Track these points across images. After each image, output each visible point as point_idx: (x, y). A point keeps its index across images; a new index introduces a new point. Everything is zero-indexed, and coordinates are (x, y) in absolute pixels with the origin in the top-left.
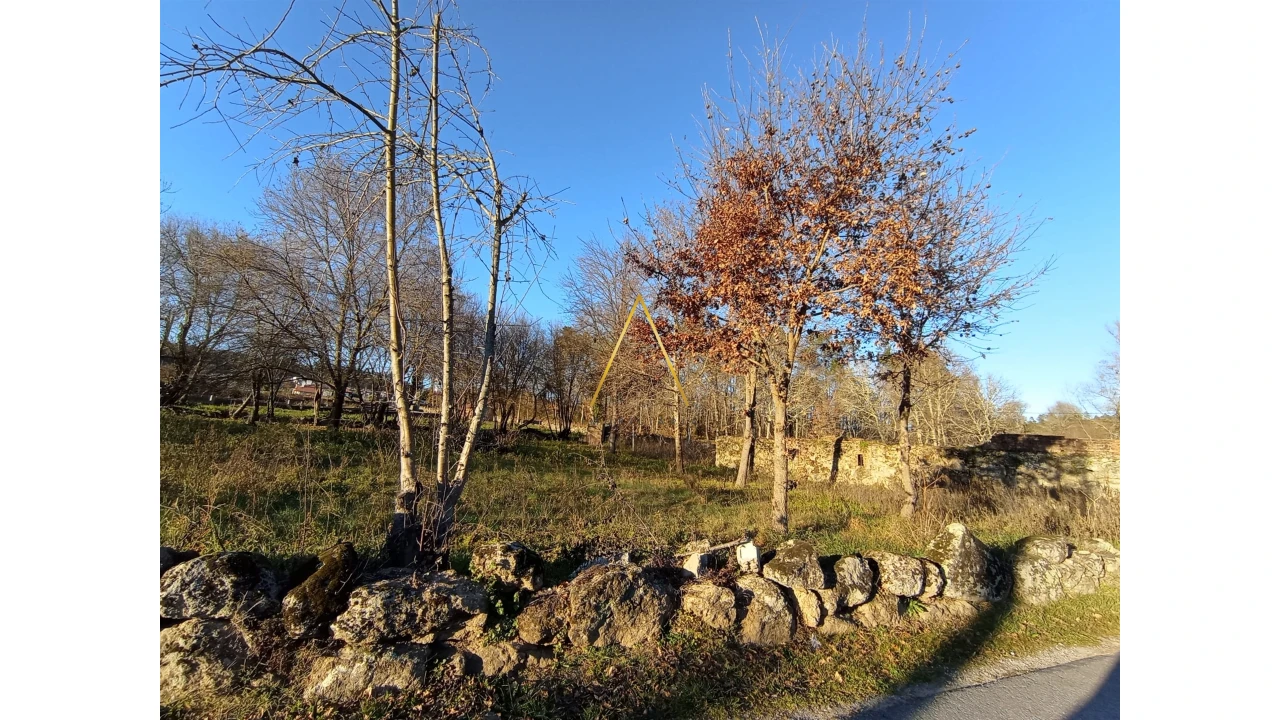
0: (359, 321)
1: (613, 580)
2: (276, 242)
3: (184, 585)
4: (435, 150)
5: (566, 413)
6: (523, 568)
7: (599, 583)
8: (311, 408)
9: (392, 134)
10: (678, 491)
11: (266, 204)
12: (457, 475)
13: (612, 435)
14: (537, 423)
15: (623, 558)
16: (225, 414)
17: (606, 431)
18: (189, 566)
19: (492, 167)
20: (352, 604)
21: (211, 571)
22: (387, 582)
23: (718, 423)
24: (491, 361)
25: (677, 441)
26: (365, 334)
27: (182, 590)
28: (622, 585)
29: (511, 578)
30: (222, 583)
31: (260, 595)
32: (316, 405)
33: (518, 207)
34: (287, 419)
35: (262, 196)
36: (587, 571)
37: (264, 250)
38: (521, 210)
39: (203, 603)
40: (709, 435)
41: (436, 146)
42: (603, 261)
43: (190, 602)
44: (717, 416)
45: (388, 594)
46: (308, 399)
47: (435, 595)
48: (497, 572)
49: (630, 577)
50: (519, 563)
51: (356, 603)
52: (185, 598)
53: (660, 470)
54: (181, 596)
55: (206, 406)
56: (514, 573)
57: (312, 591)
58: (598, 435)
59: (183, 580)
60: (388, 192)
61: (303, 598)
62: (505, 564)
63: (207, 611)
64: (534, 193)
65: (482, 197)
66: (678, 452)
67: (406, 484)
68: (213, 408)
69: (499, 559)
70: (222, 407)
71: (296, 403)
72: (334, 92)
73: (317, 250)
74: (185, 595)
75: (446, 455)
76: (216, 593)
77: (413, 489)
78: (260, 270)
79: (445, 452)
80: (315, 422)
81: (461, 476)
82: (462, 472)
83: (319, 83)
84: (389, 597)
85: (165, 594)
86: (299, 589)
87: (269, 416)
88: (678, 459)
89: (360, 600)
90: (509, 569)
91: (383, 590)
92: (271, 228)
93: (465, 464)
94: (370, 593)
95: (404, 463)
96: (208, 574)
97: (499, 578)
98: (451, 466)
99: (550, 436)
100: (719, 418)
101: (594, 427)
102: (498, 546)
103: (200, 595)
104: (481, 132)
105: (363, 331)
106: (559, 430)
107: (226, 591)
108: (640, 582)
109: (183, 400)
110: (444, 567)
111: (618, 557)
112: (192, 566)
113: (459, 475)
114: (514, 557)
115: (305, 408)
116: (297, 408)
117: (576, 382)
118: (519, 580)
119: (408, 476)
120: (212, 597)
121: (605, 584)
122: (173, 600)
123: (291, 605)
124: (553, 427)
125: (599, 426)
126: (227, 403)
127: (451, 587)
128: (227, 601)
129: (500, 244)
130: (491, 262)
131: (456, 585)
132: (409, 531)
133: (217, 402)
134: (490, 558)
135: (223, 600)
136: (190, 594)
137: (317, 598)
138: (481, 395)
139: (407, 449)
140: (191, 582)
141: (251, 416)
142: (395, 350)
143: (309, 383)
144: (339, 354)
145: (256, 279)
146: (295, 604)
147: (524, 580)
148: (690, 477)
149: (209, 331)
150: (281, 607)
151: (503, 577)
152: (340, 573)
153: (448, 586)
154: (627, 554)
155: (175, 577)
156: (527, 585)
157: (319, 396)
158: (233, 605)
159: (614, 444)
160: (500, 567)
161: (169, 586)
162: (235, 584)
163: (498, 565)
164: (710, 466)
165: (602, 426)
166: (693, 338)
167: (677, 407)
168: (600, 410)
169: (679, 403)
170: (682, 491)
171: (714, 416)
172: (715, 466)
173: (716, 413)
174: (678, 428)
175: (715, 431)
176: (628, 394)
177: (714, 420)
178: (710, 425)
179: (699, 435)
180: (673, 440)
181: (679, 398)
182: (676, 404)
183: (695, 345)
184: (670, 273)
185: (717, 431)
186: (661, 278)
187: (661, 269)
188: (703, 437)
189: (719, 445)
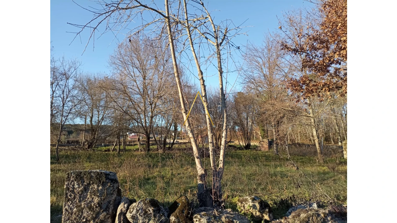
0: (151, 105)
1: (313, 216)
2: (117, 77)
3: (137, 211)
4: (187, 19)
5: (247, 136)
6: (263, 209)
7: (305, 217)
8: (136, 145)
9: (168, 18)
10: (325, 173)
11: (111, 62)
12: (220, 165)
13: (275, 145)
14: (233, 142)
15: (313, 205)
16: (109, 150)
17: (271, 143)
18: (137, 204)
19: (210, 20)
20: (195, 221)
21: (145, 205)
22: (205, 212)
23: (339, 133)
24: (226, 111)
25: (317, 145)
26: (154, 110)
27: (137, 213)
28: (319, 219)
29: (258, 214)
30: (149, 211)
31: (162, 216)
32: (138, 143)
33: (225, 35)
34: (130, 150)
35: (109, 59)
36: (296, 211)
37: (114, 81)
38: (226, 37)
39: (144, 218)
40: (334, 141)
41: (187, 17)
42: (255, 54)
43: (140, 218)
44: (337, 129)
45: (208, 218)
46: (134, 141)
47: (227, 219)
48: (251, 210)
49: (322, 215)
50: (261, 206)
51: (197, 221)
52: (138, 216)
53: (311, 162)
54: (137, 215)
55: (102, 148)
56: (259, 211)
57: (179, 215)
58: (266, 146)
59: (137, 209)
60: (171, 44)
61: (177, 217)
62: (254, 207)
63: (146, 221)
64: (231, 27)
65: (208, 36)
66: (319, 151)
67: (200, 171)
68: (104, 148)
69: (251, 204)
70: (107, 147)
71: (131, 143)
72: (147, 7)
73: (130, 77)
74: (138, 214)
75: (214, 156)
76: (148, 214)
77: (204, 173)
78: (113, 89)
79: (213, 155)
80: (140, 150)
81: (222, 166)
82: (222, 164)
83: (142, 5)
84: (209, 219)
85: (132, 214)
86: (174, 214)
87: (124, 150)
88: (319, 156)
89: (198, 220)
90: (257, 209)
91: (205, 216)
92: (115, 71)
93: (222, 160)
94: (201, 217)
95: (197, 161)
96: (144, 207)
97: (252, 213)
98: (217, 162)
99: (240, 148)
100: (339, 130)
101: (263, 142)
102: (249, 198)
103: (143, 215)
104: (203, 4)
105: (153, 109)
106: (244, 145)
107: (151, 214)
108: (329, 218)
109: (95, 146)
110: (225, 207)
111: (311, 205)
112: (139, 204)
113: (221, 165)
114: (258, 203)
115: (135, 145)
116: (132, 145)
117: (249, 120)
118: (262, 215)
119: (200, 167)
120: (147, 216)
121: (309, 218)
122: (135, 217)
123: (173, 220)
124: (241, 144)
125: (266, 140)
126: (108, 145)
127: (233, 216)
128: (152, 218)
129: (220, 56)
130: (217, 64)
131: (234, 215)
132: (207, 191)
133: (105, 146)
134: (246, 204)
135: (151, 217)
136: (140, 214)
137: (182, 218)
138: (224, 128)
139: (197, 155)
140: (139, 210)
141: (118, 150)
142: (184, 112)
143: (133, 134)
144: (145, 121)
145: (113, 94)
146: (175, 220)
147: (264, 215)
148: (331, 165)
149: (99, 118)
150: (170, 221)
151: (254, 213)
152: (187, 208)
153: (231, 216)
154: (315, 204)
155: (133, 208)
156: (266, 217)
157: (139, 139)
158: (154, 219)
160: (252, 208)
161: (132, 211)
162: (154, 211)
163: (251, 207)
164: (341, 158)
165: (267, 141)
166: (327, 84)
167: (314, 125)
168: (264, 132)
169: (315, 123)
170: (328, 173)
171: (335, 130)
172: (344, 158)
173: (337, 127)
174: (316, 138)
175: (338, 138)
176: (283, 121)
177: (336, 132)
178: (333, 135)
179: (327, 142)
180: (315, 145)
181: (314, 120)
182: (313, 124)
183: (328, 87)
184: (308, 50)
185: (339, 138)
186: (302, 54)
187: (302, 49)
188: (330, 142)
189: (344, 146)
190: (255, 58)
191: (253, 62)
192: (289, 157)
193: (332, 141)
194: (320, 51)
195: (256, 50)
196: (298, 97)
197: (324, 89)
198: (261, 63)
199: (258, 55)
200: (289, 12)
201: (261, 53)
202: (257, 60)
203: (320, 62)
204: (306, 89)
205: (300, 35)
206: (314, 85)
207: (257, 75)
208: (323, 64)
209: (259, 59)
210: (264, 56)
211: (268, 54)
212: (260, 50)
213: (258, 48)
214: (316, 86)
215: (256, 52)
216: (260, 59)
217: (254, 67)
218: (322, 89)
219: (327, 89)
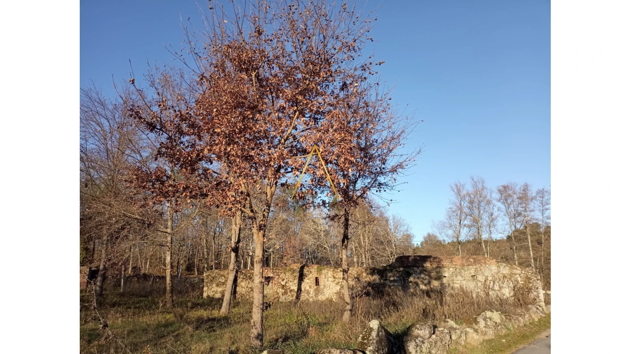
10: (167, 325)
13: (99, 278)
17: (93, 275)
23: (207, 259)
25: (168, 278)
40: (198, 271)
42: (99, 110)
44: (206, 253)
53: (151, 306)
58: (83, 279)
66: (168, 288)
88: (168, 295)
100: (208, 254)
125: (85, 269)
148: (180, 310)
159: (101, 287)
164: (199, 298)
165: (88, 270)
166: (189, 187)
167: (170, 247)
168: (86, 254)
169: (172, 244)
170: (171, 324)
171: (203, 254)
172: (202, 298)
173: (205, 250)
174: (169, 266)
175: (204, 267)
176: (119, 237)
177: (203, 257)
178: (199, 262)
179: (188, 271)
180: (164, 278)
181: (172, 239)
182: (168, 244)
183: (191, 192)
184: (171, 131)
185: (206, 266)
186: (162, 134)
187: (163, 126)
188: (192, 272)
189: (206, 279)
190: (97, 117)
191: (91, 122)
192: (94, 306)
193: (196, 270)
194: (187, 138)
195: (103, 104)
196: (145, 199)
197: (184, 194)
198: (107, 128)
199: (103, 113)
200: (165, 66)
201: (110, 113)
202: (99, 121)
203: (184, 154)
204: (159, 189)
205: (162, 105)
206: (171, 185)
207: (94, 146)
208: (188, 158)
209: (104, 121)
210: (115, 119)
211: (123, 118)
212: (111, 107)
213: (106, 102)
214: (174, 186)
215: (102, 107)
216: (106, 121)
217: (92, 131)
218: (182, 194)
219: (188, 194)
